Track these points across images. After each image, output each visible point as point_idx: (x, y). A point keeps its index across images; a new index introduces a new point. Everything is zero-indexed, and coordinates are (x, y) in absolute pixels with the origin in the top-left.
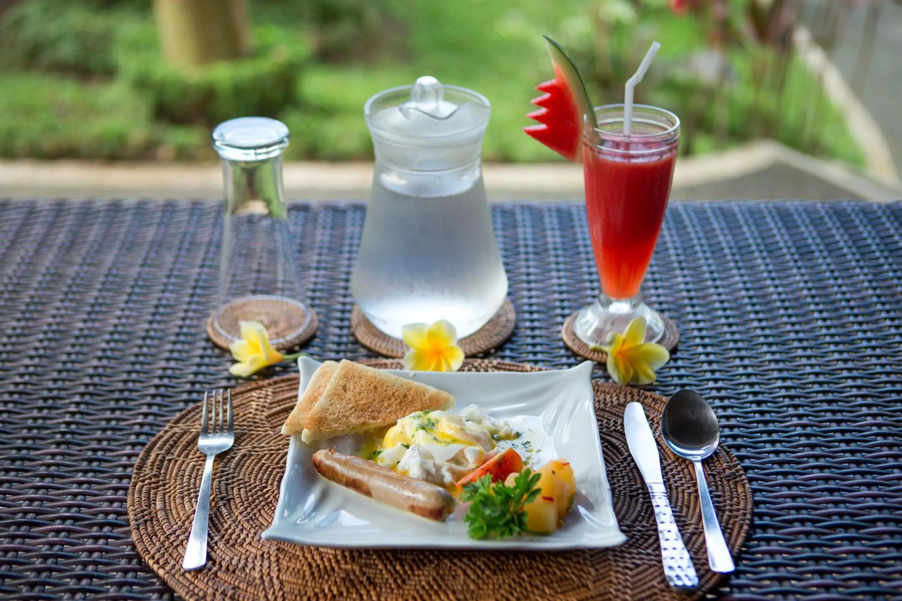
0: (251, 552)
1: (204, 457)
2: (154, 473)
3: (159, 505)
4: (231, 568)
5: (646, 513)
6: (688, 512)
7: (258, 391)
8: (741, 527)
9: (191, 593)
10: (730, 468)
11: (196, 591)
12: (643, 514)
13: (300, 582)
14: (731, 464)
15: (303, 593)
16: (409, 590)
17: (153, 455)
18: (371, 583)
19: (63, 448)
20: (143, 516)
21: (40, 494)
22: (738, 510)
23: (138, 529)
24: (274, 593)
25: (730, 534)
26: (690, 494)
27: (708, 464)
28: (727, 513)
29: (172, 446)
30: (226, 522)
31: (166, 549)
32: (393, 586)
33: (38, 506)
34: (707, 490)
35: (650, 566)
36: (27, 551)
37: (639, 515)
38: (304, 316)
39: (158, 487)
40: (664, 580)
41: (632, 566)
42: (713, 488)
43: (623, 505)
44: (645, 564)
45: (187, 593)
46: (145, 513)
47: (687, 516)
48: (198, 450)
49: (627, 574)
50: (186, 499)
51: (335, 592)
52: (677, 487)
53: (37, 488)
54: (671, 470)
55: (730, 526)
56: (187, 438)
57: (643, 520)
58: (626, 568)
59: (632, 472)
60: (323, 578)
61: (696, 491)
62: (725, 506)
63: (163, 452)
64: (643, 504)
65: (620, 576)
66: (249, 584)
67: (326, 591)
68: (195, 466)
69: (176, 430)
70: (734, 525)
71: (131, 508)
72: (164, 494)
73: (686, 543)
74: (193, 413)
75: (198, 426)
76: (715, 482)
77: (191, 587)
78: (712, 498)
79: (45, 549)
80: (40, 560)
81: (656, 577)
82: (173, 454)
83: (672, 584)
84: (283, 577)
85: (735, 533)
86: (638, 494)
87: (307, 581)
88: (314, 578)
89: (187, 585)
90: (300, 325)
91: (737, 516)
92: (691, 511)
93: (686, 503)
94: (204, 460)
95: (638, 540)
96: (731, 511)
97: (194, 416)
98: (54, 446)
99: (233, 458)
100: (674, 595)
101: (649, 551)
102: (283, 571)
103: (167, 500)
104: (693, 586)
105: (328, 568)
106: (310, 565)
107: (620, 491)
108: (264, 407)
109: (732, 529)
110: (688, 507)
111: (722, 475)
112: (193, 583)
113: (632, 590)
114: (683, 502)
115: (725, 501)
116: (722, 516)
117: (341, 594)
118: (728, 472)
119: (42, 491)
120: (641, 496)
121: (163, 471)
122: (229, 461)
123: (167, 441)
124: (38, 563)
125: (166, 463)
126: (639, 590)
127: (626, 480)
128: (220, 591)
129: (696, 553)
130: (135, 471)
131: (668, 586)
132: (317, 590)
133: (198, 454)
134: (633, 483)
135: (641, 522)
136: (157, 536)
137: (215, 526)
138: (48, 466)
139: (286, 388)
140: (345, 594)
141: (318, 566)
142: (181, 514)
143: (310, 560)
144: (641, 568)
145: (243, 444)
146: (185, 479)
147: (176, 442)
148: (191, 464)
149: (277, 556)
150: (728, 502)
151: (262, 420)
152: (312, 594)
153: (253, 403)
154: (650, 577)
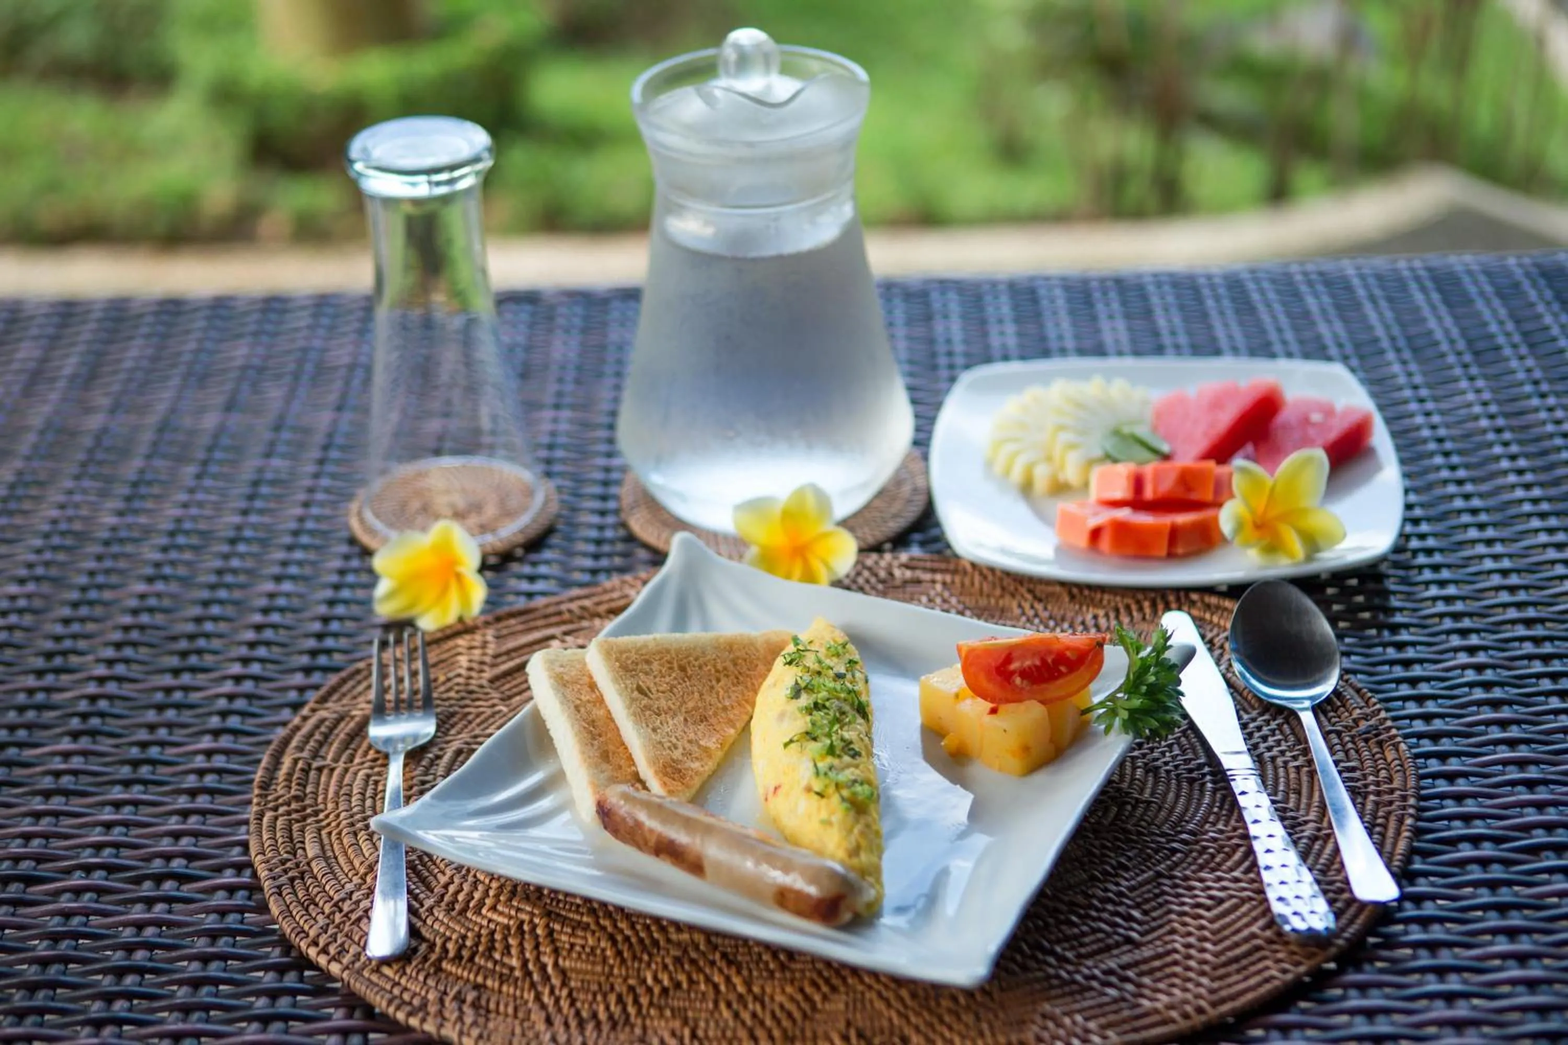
0: (497, 924)
1: (383, 759)
2: (293, 792)
3: (312, 850)
4: (465, 953)
5: (1221, 808)
6: (1299, 800)
7: (468, 637)
8: (1401, 821)
9: (397, 1002)
10: (1366, 717)
11: (406, 997)
12: (1216, 810)
13: (599, 969)
14: (1368, 711)
15: (606, 988)
16: (803, 971)
17: (287, 762)
18: (730, 963)
19: (84, 743)
20: (286, 871)
21: (45, 825)
22: (1392, 791)
23: (280, 894)
24: (552, 992)
25: (1383, 835)
26: (1298, 768)
27: (1325, 713)
28: (1372, 797)
29: (321, 744)
30: (443, 873)
31: (338, 927)
32: (772, 966)
33: (39, 846)
34: (1330, 760)
35: (1243, 901)
36: (20, 927)
37: (1209, 812)
38: (529, 493)
39: (304, 818)
40: (1273, 922)
41: (1209, 902)
42: (1340, 756)
43: (1178, 796)
44: (1232, 897)
45: (390, 1002)
46: (289, 865)
47: (1298, 809)
48: (370, 747)
49: (1200, 917)
50: (362, 835)
51: (666, 982)
52: (1273, 759)
53: (37, 816)
54: (1259, 729)
55: (1380, 821)
56: (346, 728)
57: (1218, 820)
58: (1199, 905)
59: (1187, 737)
60: (641, 960)
61: (1310, 762)
62: (1366, 786)
63: (305, 754)
64: (1214, 791)
65: (1188, 919)
66: (502, 979)
67: (650, 981)
68: (368, 776)
69: (323, 714)
70: (1386, 817)
71: (260, 857)
72: (319, 830)
73: (1304, 856)
74: (351, 683)
75: (364, 705)
76: (1343, 745)
77: (396, 991)
78: (1340, 772)
79: (54, 924)
80: (45, 943)
81: (1255, 919)
82: (324, 758)
83: (1287, 928)
84: (566, 964)
85: (1391, 833)
86: (1204, 775)
87: (612, 967)
88: (623, 961)
89: (388, 987)
90: (524, 509)
91: (1391, 803)
92: (1304, 800)
93: (1293, 786)
94: (385, 765)
95: (1213, 856)
96: (1378, 793)
97: (354, 687)
98: (67, 739)
99: (439, 757)
100: (1293, 948)
101: (1236, 874)
102: (564, 953)
103: (326, 841)
104: (1327, 929)
105: (647, 942)
106: (612, 939)
107: (1168, 772)
108: (482, 663)
109: (1385, 827)
110: (1299, 793)
111: (1353, 732)
112: (398, 984)
113: (1215, 944)
114: (1287, 784)
115: (1365, 777)
116: (1363, 804)
117: (678, 985)
118: (1363, 725)
119: (46, 820)
120: (1208, 778)
121: (309, 789)
122: (432, 763)
123: (310, 735)
124: (42, 948)
125: (313, 774)
126: (1227, 943)
127: (1176, 751)
128: (452, 994)
129: (1323, 872)
130: (256, 791)
131: (1280, 934)
132: (632, 982)
133: (371, 755)
134: (1190, 756)
135: (1214, 824)
136: (316, 905)
137: (423, 880)
138: (57, 774)
139: (520, 627)
140: (685, 985)
141: (627, 939)
142: (357, 863)
143: (610, 929)
144: (1226, 905)
145: (453, 732)
146: (355, 800)
147: (326, 736)
148: (361, 774)
149: (547, 926)
150: (1371, 778)
151: (481, 686)
152: (624, 990)
153: (460, 658)
154: (1245, 920)
